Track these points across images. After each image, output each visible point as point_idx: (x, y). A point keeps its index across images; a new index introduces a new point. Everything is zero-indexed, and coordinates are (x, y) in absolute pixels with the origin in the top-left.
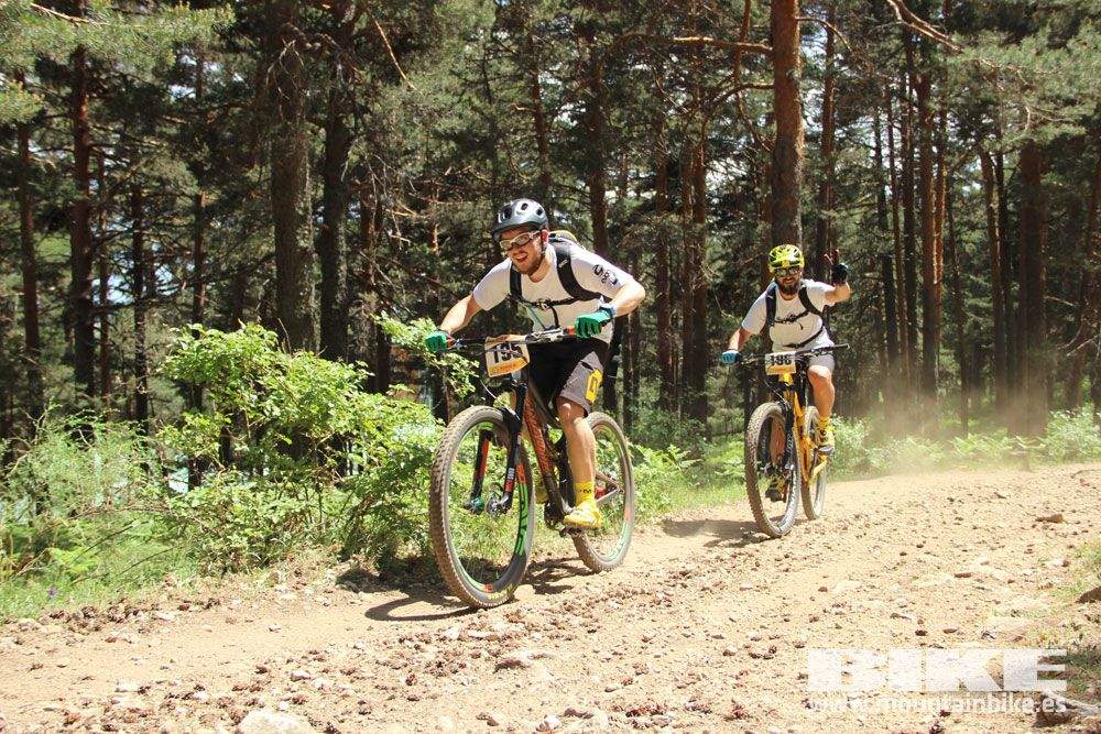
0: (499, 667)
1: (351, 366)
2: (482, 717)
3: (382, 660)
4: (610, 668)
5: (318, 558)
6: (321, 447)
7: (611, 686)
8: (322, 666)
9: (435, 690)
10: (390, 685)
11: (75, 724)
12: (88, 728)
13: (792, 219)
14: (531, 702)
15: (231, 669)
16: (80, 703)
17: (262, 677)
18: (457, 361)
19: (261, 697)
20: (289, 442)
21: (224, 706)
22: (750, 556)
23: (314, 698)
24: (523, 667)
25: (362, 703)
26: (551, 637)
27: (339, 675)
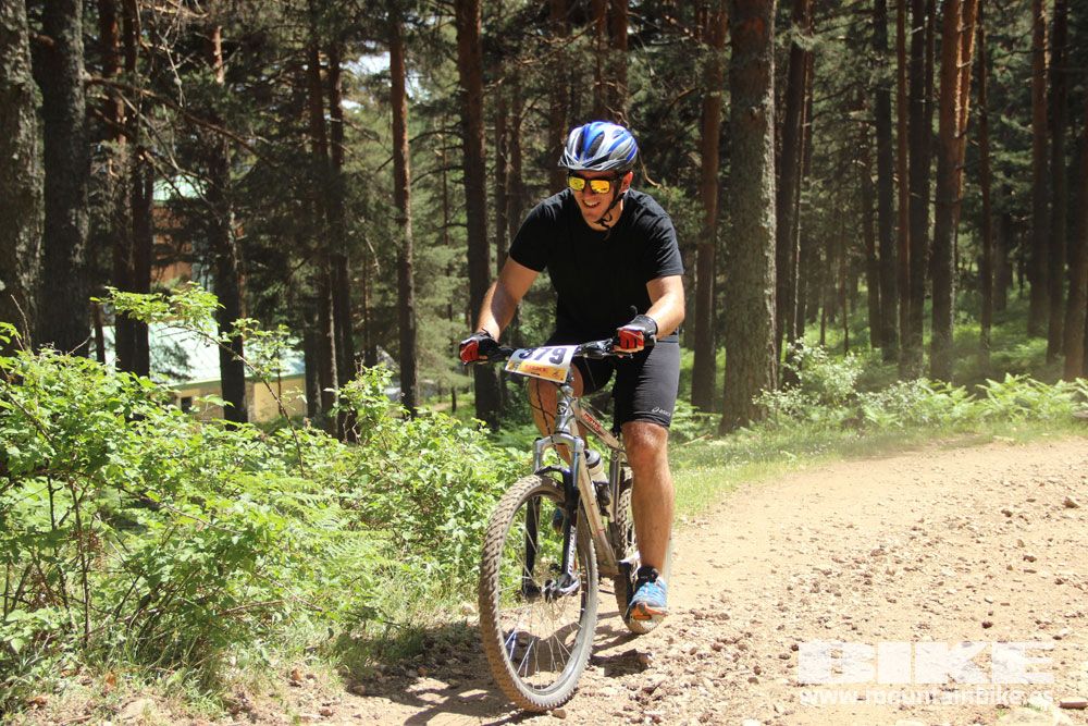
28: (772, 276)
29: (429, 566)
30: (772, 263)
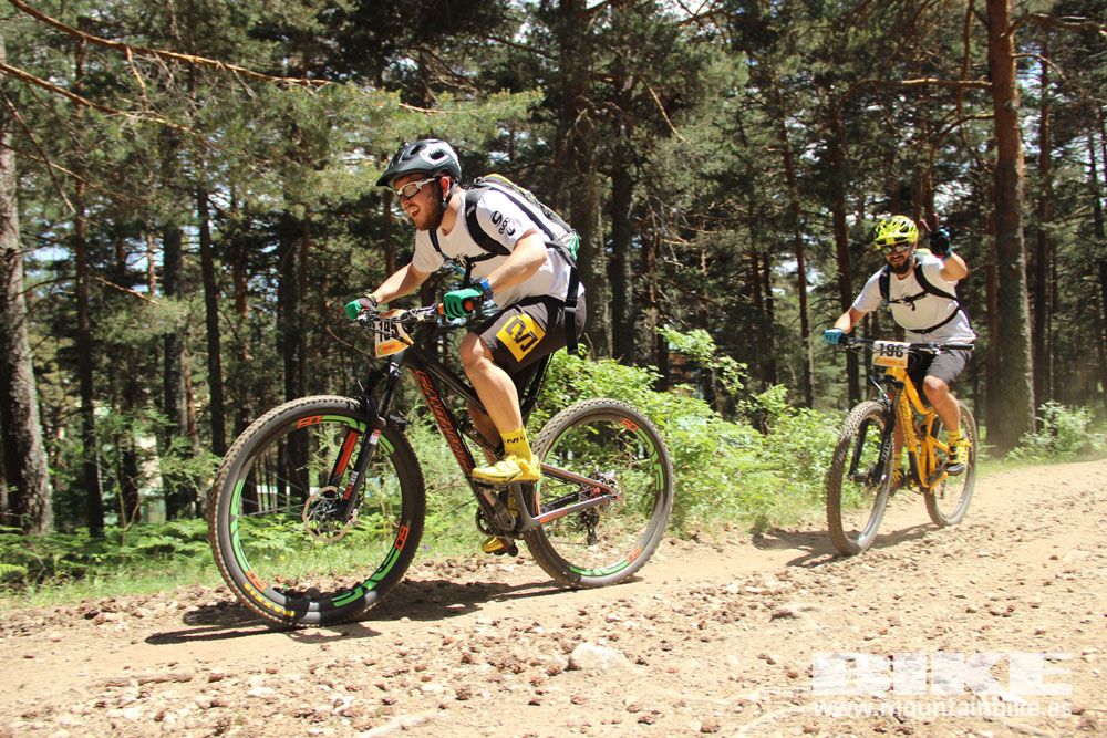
0: (775, 617)
1: (645, 369)
2: (762, 657)
3: (677, 609)
4: (868, 621)
5: (621, 526)
6: (621, 436)
7: (869, 636)
8: (630, 612)
9: (722, 634)
10: (685, 629)
11: (450, 646)
12: (460, 649)
13: (1015, 232)
14: (802, 647)
15: (557, 612)
16: (452, 629)
17: (584, 618)
18: (727, 364)
19: (584, 633)
20: (596, 432)
21: (556, 639)
22: (986, 527)
23: (625, 636)
24: (794, 618)
25: (664, 642)
26: (816, 594)
27: (643, 619)
28: (1030, 365)
29: (805, 486)
30: (1029, 357)
